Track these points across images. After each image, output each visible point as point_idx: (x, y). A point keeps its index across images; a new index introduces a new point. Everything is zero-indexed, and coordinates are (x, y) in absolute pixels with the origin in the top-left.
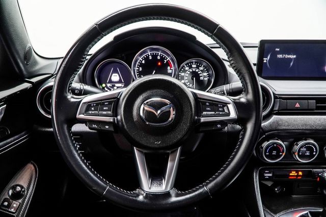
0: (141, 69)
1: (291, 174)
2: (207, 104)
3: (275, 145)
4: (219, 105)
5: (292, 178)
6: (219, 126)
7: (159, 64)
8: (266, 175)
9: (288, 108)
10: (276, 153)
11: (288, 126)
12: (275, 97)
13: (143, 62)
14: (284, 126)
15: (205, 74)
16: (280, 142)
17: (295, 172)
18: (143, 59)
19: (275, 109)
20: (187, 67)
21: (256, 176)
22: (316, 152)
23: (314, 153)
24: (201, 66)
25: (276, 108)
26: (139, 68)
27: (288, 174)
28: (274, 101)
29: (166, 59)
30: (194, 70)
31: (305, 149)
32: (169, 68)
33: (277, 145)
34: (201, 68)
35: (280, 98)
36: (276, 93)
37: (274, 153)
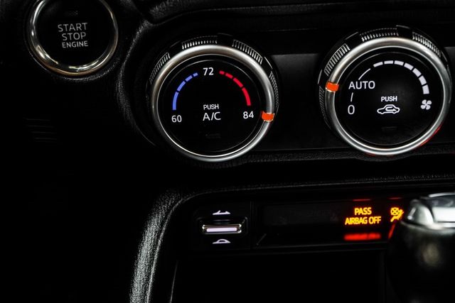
1: (350, 221)
5: (360, 237)
10: (224, 114)
17: (368, 211)
22: (435, 96)
23: (426, 105)
27: (335, 219)
31: (371, 85)
33: (218, 67)
37: (210, 113)
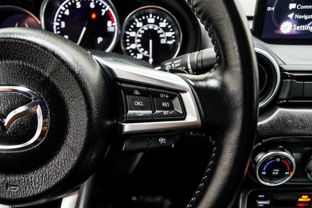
0: (63, 25)
1: (300, 200)
2: (137, 93)
3: (278, 160)
4: (162, 96)
5: (302, 205)
6: (162, 140)
7: (94, 16)
8: (259, 202)
9: (305, 95)
10: (279, 172)
11: (304, 127)
12: (284, 76)
13: (67, 13)
14: (297, 127)
15: (169, 34)
16: (286, 154)
17: (307, 197)
18: (66, 8)
19: (281, 96)
20: (139, 21)
21: (243, 202)
24: (162, 21)
25: (284, 95)
26: (59, 22)
27: (295, 199)
28: (281, 82)
29: (105, 8)
30: (151, 27)
32: (109, 23)
33: (281, 159)
34: (163, 24)
35: (292, 77)
36: (285, 67)
37: (275, 172)
